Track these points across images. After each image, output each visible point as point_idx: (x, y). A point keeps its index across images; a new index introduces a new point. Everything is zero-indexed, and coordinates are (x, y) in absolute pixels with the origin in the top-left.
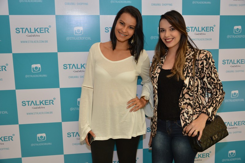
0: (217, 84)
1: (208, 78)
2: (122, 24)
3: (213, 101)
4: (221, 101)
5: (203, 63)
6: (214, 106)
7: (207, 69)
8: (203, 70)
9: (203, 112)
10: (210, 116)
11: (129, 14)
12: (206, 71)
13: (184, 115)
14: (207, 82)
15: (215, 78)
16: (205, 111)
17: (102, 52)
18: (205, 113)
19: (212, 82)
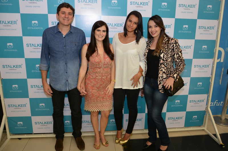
0: (182, 59)
1: (177, 55)
2: (130, 21)
3: (177, 70)
4: (181, 70)
5: (173, 46)
6: (178, 73)
7: (176, 49)
8: (174, 50)
9: (171, 76)
10: (175, 79)
11: (134, 15)
12: (175, 50)
13: (160, 78)
14: (176, 58)
15: (181, 56)
16: (172, 76)
17: (119, 38)
18: (172, 77)
19: (179, 58)
